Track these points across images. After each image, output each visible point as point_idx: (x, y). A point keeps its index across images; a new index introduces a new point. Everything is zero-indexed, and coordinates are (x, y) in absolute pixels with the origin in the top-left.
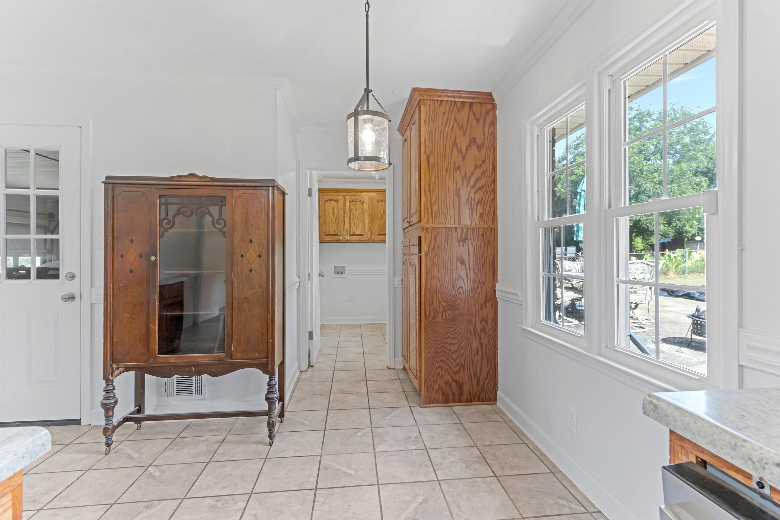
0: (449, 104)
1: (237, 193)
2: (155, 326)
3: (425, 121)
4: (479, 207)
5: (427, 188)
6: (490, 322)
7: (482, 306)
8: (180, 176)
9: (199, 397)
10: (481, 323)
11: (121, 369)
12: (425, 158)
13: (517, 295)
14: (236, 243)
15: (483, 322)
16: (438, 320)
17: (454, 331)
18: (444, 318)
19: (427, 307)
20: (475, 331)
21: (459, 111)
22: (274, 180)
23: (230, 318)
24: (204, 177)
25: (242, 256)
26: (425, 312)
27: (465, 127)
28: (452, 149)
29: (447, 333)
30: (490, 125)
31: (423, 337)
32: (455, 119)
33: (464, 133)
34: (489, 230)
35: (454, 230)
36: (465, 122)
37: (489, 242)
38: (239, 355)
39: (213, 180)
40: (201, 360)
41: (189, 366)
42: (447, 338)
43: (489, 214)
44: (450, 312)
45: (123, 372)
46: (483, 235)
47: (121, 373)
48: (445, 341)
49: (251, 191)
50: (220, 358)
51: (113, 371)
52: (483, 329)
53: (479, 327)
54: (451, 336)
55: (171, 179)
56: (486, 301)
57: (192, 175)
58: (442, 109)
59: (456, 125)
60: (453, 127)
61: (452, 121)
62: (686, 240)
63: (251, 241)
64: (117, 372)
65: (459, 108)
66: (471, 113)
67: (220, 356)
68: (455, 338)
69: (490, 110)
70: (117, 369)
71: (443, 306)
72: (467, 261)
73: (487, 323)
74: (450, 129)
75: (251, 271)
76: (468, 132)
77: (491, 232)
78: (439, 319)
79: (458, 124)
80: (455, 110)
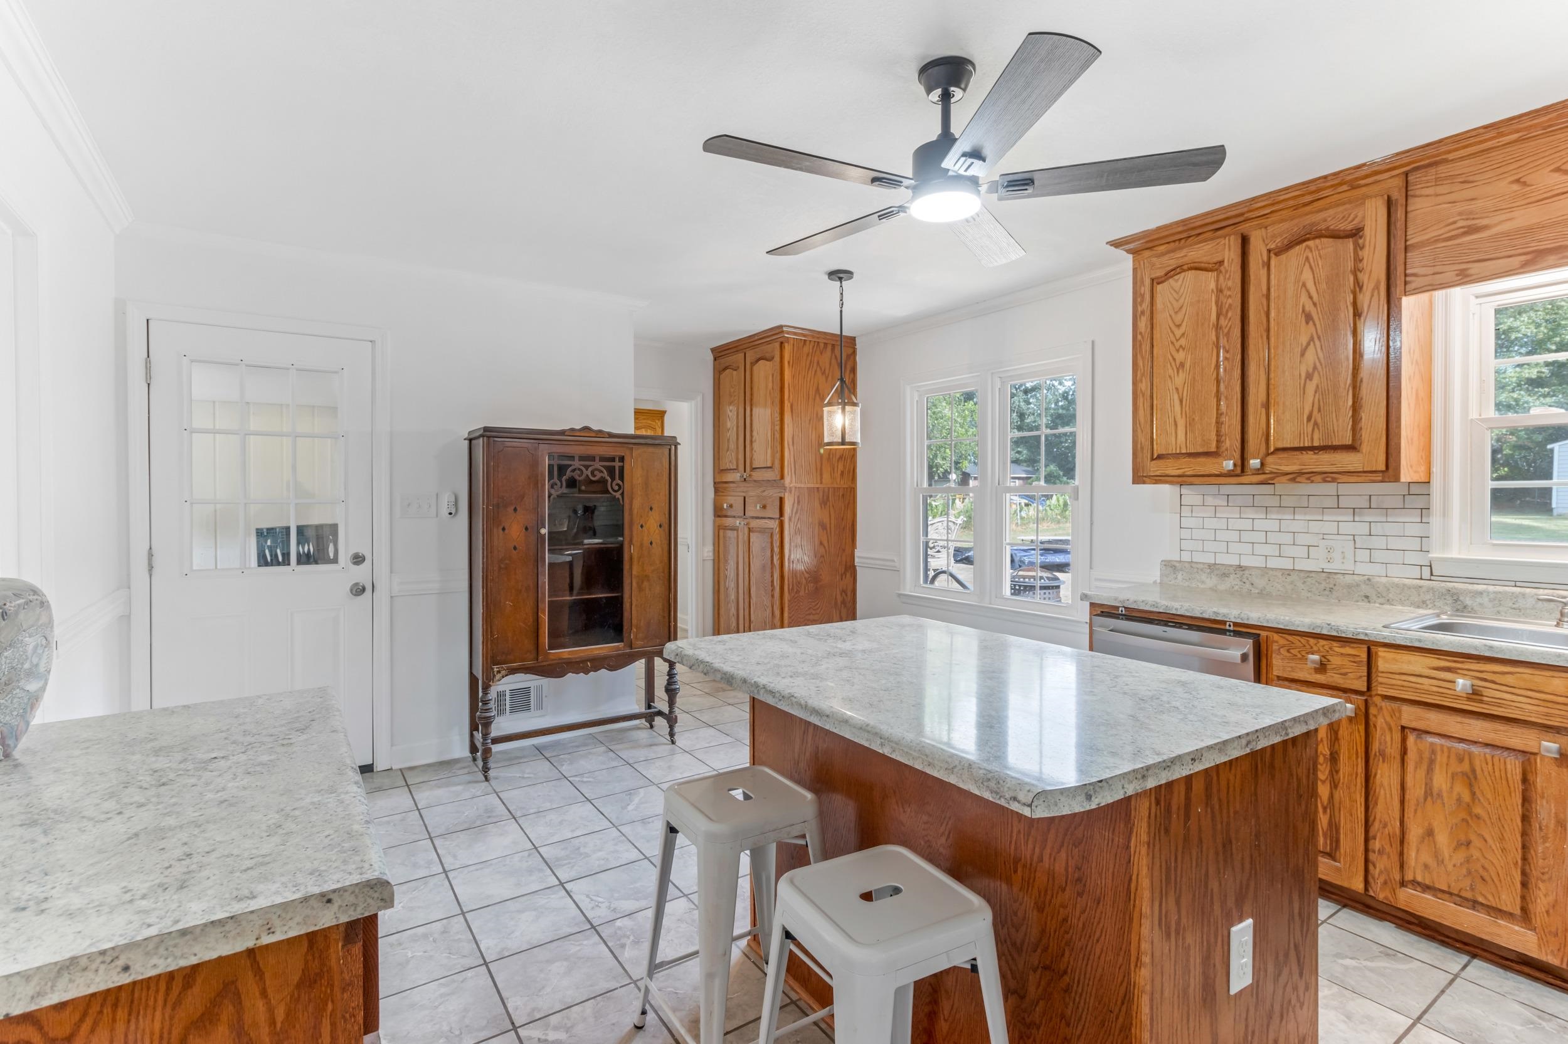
0: (812, 343)
1: (637, 451)
2: (545, 616)
3: (789, 362)
4: (840, 464)
5: (791, 443)
6: (849, 593)
7: (842, 575)
8: (572, 430)
9: (539, 713)
10: (841, 594)
11: (503, 672)
12: (789, 405)
13: (893, 561)
14: (635, 511)
15: (843, 594)
16: (800, 594)
17: (816, 605)
18: (807, 592)
19: (791, 580)
20: (836, 603)
21: (821, 354)
22: (675, 437)
23: (629, 600)
24: (600, 431)
25: (642, 526)
26: (789, 585)
27: (827, 372)
28: (815, 396)
29: (809, 609)
30: (850, 371)
31: (786, 615)
32: (818, 363)
33: (827, 378)
34: (849, 490)
35: (816, 490)
36: (827, 367)
37: (849, 503)
38: (640, 643)
39: (611, 435)
40: (597, 652)
41: (584, 661)
42: (810, 614)
43: (849, 472)
44: (812, 585)
45: (506, 675)
46: (843, 495)
47: (503, 677)
48: (808, 617)
49: (651, 449)
50: (618, 649)
51: (494, 676)
52: (843, 602)
53: (839, 599)
54: (814, 612)
55: (562, 433)
56: (846, 570)
57: (586, 429)
58: (806, 349)
59: (818, 369)
60: (816, 371)
61: (815, 364)
62: (936, 478)
63: (651, 509)
64: (498, 676)
65: (821, 348)
66: (834, 357)
67: (618, 646)
68: (817, 614)
69: (851, 355)
70: (499, 672)
71: (805, 578)
72: (828, 526)
73: (847, 595)
74: (813, 373)
75: (651, 543)
76: (830, 378)
77: (851, 492)
78: (802, 593)
79: (821, 369)
80: (818, 352)
